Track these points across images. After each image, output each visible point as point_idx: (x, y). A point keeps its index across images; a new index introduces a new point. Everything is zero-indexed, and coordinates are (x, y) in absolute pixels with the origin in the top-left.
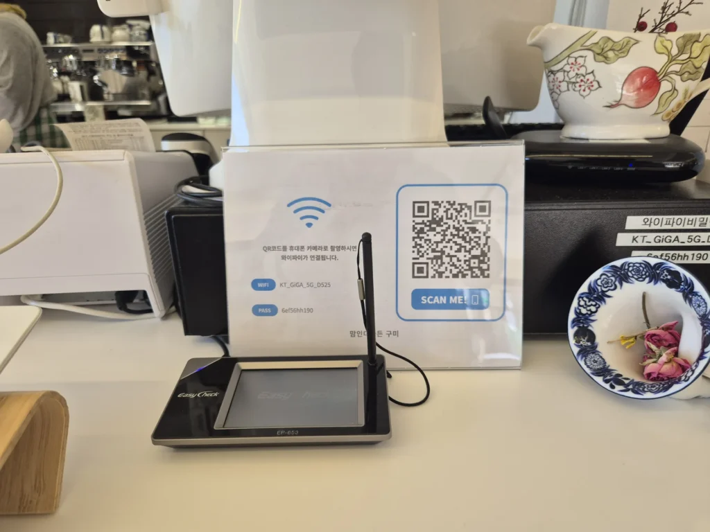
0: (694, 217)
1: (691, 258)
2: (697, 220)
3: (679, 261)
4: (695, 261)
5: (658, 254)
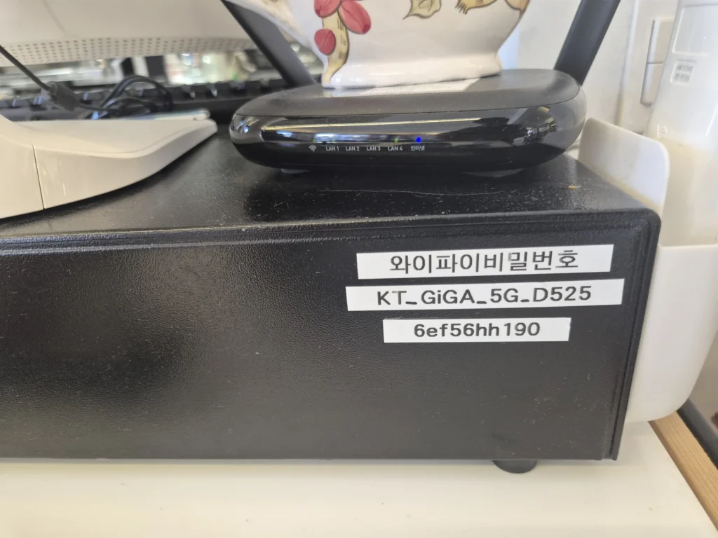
0: (497, 251)
1: (504, 332)
2: (504, 258)
3: (481, 338)
4: (513, 338)
5: (437, 323)
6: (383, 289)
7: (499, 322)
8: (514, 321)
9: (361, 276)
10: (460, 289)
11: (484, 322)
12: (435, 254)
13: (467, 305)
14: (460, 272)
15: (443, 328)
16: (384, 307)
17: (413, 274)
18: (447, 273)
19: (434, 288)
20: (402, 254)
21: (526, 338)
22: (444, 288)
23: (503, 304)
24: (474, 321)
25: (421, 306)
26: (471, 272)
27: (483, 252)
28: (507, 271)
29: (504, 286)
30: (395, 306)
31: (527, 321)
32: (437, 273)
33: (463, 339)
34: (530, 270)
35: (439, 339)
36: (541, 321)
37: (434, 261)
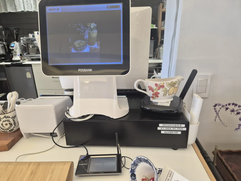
0: (173, 124)
1: (174, 133)
2: (174, 125)
3: (172, 133)
4: (175, 133)
5: (167, 131)
6: (161, 128)
7: (174, 132)
8: (175, 132)
9: (159, 126)
10: (170, 128)
11: (172, 132)
12: (167, 124)
13: (170, 130)
14: (170, 126)
15: (168, 132)
16: (161, 129)
17: (165, 126)
18: (168, 126)
19: (167, 128)
20: (164, 124)
21: (176, 133)
22: (168, 128)
23: (174, 130)
24: (171, 131)
25: (165, 130)
26: (171, 126)
27: (172, 124)
28: (174, 126)
29: (174, 128)
30: (163, 129)
31: (177, 132)
32: (167, 126)
33: (170, 133)
34: (177, 126)
35: (167, 133)
36: (178, 132)
37: (167, 125)
